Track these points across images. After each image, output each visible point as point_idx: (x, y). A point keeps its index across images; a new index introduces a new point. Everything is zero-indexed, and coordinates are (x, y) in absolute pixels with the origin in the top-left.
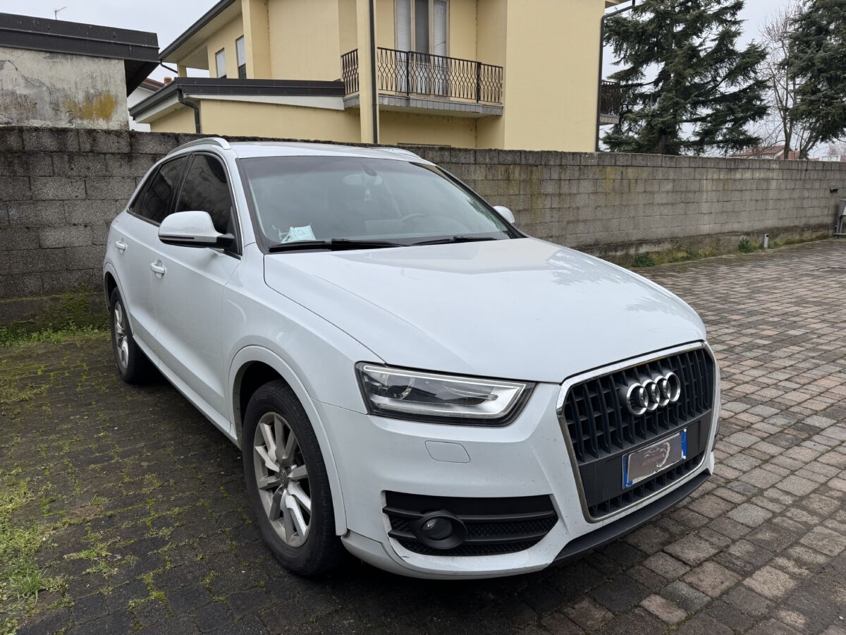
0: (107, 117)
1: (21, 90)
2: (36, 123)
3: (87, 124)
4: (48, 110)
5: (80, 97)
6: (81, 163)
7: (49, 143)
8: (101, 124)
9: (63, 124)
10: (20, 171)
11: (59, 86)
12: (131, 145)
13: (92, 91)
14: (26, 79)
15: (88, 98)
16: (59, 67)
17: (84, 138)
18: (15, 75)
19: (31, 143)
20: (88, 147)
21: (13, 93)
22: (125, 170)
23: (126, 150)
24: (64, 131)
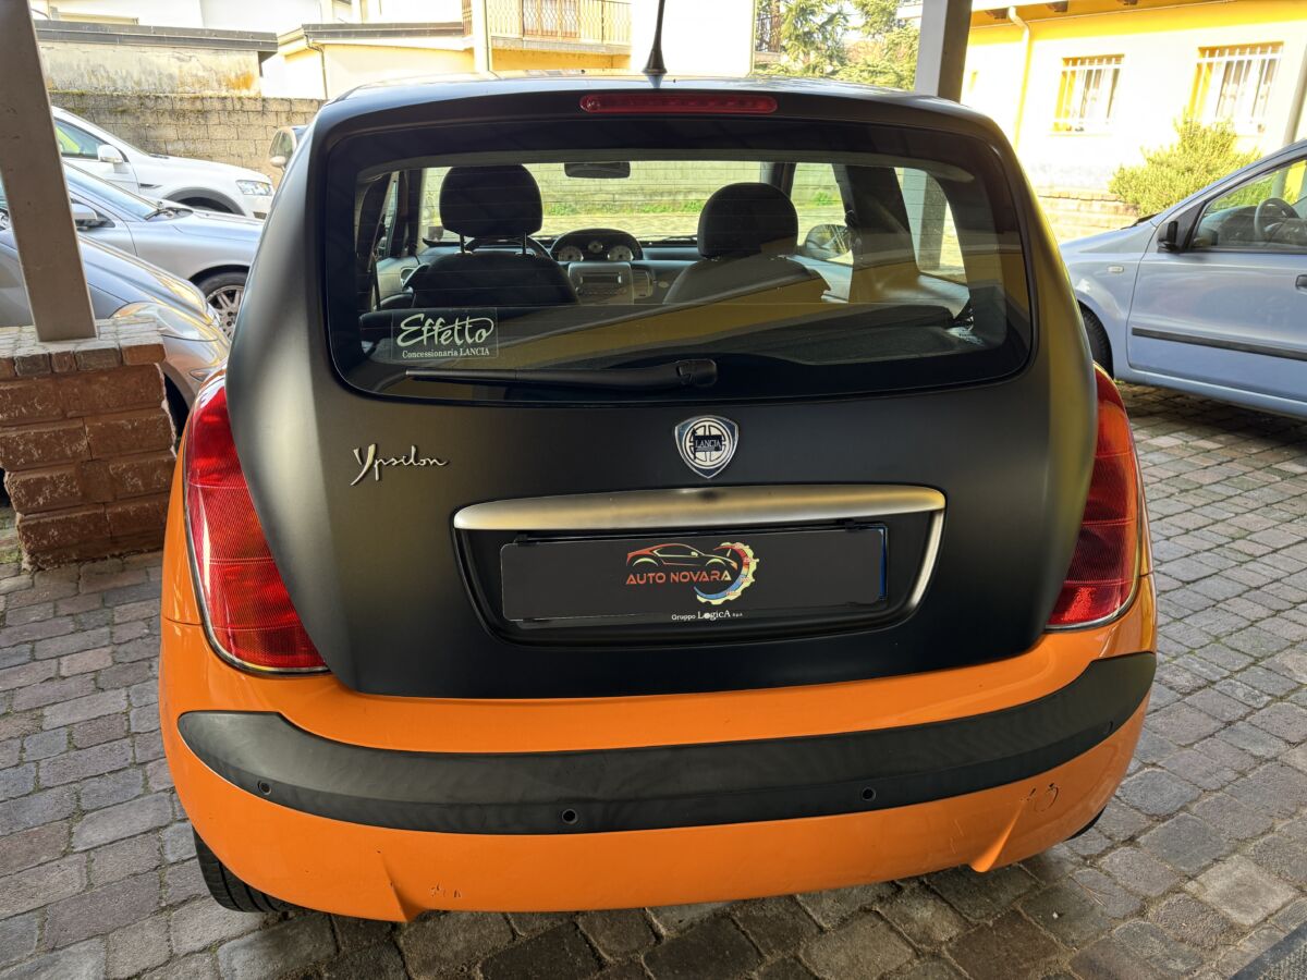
0: (248, 88)
1: (201, 73)
2: (208, 93)
3: (236, 93)
4: (215, 85)
5: (233, 75)
6: (235, 118)
7: (217, 105)
8: (244, 93)
9: (224, 94)
10: (202, 122)
11: (221, 69)
12: (263, 106)
13: (239, 72)
14: (204, 67)
15: (237, 77)
16: (220, 58)
17: (236, 102)
18: (197, 64)
19: (208, 104)
20: (238, 107)
21: (196, 76)
22: (260, 122)
23: (260, 109)
24: (225, 98)
